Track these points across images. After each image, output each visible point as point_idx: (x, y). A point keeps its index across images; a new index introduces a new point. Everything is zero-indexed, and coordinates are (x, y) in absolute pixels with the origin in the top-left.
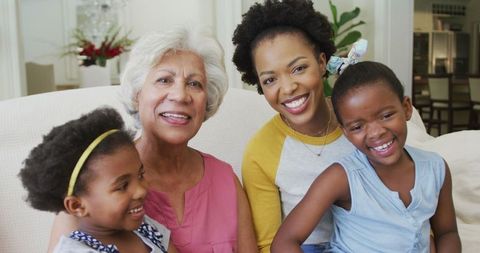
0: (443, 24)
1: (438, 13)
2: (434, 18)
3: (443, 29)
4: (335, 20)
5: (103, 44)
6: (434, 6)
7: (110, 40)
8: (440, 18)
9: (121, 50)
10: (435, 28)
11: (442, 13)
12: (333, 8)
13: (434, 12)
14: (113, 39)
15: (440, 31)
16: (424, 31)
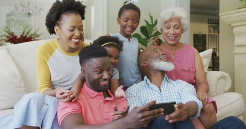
0: (214, 29)
1: (211, 23)
2: (209, 26)
3: (214, 33)
4: (152, 23)
5: (22, 36)
6: (208, 20)
7: (26, 34)
8: (212, 26)
9: (32, 39)
10: (210, 31)
11: (213, 24)
12: (151, 17)
13: (209, 23)
14: (28, 33)
15: (213, 33)
16: (203, 33)
